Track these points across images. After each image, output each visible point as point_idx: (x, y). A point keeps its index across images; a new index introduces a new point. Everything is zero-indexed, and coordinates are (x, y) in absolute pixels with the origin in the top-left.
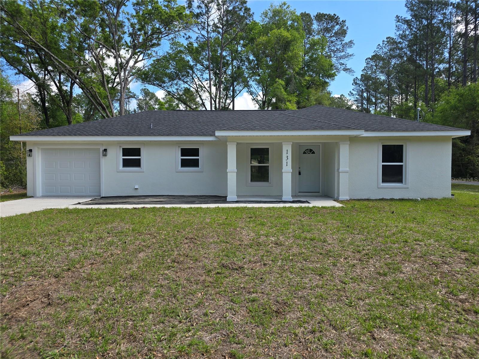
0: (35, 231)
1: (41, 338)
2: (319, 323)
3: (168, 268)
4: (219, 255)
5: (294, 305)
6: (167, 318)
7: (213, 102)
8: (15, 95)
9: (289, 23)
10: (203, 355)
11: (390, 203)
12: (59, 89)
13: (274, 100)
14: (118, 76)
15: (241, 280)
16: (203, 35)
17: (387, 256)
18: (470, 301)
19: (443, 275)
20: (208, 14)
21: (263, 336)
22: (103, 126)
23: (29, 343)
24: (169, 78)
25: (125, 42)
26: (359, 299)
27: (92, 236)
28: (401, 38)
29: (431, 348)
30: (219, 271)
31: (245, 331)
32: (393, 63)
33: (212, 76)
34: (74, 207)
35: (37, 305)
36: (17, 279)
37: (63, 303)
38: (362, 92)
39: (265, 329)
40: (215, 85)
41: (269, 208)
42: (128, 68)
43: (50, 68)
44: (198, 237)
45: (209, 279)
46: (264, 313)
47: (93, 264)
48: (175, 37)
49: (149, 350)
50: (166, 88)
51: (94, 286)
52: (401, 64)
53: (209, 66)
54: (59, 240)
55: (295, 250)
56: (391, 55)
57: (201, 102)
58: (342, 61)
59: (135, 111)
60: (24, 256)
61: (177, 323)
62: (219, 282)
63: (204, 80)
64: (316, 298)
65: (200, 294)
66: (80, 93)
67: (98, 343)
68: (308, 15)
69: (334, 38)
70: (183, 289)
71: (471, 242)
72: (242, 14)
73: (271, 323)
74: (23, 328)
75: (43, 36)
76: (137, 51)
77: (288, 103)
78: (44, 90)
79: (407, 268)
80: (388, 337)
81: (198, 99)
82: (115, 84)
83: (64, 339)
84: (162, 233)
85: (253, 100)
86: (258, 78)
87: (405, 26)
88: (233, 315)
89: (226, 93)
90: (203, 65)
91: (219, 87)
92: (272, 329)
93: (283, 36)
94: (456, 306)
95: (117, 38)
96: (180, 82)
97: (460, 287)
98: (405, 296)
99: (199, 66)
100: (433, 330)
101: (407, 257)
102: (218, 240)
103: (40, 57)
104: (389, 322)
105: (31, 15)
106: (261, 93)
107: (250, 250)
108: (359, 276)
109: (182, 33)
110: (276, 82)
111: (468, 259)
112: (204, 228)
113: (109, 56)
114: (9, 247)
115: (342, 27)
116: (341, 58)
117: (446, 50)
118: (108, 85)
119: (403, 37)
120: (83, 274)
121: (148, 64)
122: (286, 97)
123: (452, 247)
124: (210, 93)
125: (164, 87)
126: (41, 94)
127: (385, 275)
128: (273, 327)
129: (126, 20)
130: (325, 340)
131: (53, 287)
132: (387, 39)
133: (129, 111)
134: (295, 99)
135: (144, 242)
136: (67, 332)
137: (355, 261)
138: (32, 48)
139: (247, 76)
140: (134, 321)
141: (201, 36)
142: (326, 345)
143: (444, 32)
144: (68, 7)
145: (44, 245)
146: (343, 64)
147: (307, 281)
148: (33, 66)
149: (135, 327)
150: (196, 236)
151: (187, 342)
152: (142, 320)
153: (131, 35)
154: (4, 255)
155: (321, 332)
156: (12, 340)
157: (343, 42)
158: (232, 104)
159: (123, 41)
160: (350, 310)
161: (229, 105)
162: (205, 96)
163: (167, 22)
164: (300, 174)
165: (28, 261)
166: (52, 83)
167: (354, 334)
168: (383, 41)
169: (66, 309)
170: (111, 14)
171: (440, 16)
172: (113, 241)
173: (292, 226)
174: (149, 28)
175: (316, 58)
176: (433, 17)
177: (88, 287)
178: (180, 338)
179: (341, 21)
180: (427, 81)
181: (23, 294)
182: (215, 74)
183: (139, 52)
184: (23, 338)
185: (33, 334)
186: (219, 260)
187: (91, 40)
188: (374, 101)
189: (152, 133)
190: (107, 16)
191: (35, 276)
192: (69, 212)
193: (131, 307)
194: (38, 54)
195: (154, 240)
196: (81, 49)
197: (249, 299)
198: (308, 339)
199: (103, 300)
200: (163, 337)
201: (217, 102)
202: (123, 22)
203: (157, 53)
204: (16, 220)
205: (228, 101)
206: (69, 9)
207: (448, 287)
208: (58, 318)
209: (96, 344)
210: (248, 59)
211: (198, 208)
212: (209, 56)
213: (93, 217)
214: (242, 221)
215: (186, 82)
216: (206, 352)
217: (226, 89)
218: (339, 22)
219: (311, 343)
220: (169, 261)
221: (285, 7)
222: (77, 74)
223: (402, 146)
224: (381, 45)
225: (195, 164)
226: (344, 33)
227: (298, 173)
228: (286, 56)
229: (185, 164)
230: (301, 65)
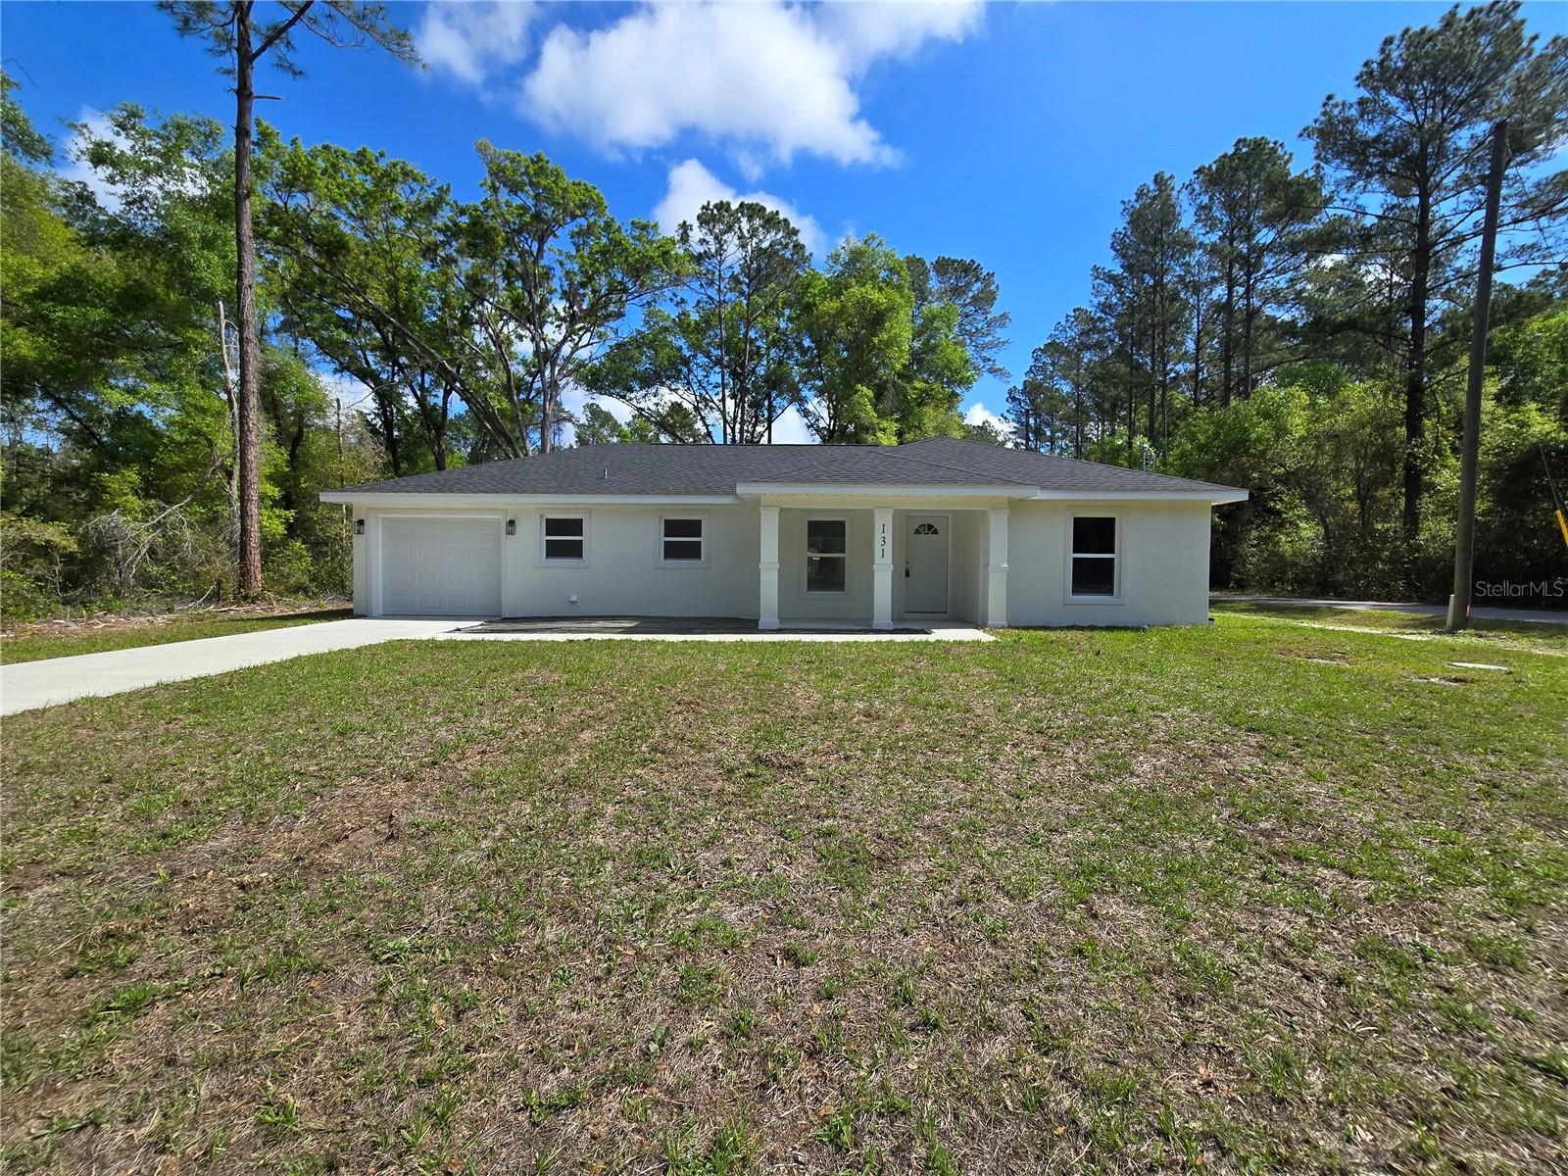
0: (366, 684)
1: (372, 910)
2: (973, 882)
3: (643, 763)
4: (751, 738)
5: (916, 845)
6: (643, 871)
7: (729, 431)
8: (330, 412)
9: (883, 274)
10: (726, 952)
11: (1089, 634)
12: (421, 401)
13: (851, 428)
14: (538, 378)
15: (801, 791)
16: (709, 297)
17: (1099, 740)
18: (1283, 833)
19: (1220, 780)
20: (721, 255)
21: (854, 911)
22: (508, 473)
23: (344, 922)
24: (641, 382)
25: (555, 308)
26: (1051, 830)
27: (484, 695)
28: (1102, 311)
29: (1218, 935)
30: (752, 770)
31: (815, 900)
32: (1085, 360)
33: (729, 380)
34: (448, 636)
35: (365, 839)
36: (325, 782)
37: (422, 834)
38: (1027, 414)
39: (858, 897)
40: (733, 396)
41: (848, 644)
42: (560, 362)
43: (403, 360)
44: (703, 700)
45: (730, 788)
46: (854, 861)
47: (484, 752)
48: (655, 301)
49: (607, 941)
50: (634, 402)
51: (486, 799)
52: (1102, 363)
53: (722, 359)
54: (415, 702)
55: (908, 728)
56: (1082, 343)
57: (703, 430)
58: (986, 354)
59: (571, 447)
60: (342, 734)
61: (665, 882)
62: (753, 794)
63: (710, 387)
64: (961, 828)
65: (713, 820)
66: (462, 412)
67: (496, 924)
68: (920, 261)
69: (972, 308)
70: (677, 809)
71: (1264, 712)
72: (788, 255)
73: (870, 882)
74: (334, 889)
75: (390, 296)
76: (578, 326)
77: (879, 434)
78: (391, 403)
79: (1144, 765)
80: (1122, 912)
81: (699, 425)
82: (533, 394)
83: (422, 914)
84: (627, 691)
85: (809, 427)
86: (820, 383)
87: (1111, 288)
88: (786, 864)
89: (756, 412)
90: (709, 357)
91: (742, 400)
92: (874, 896)
93: (870, 301)
94: (1256, 844)
95: (537, 301)
96: (664, 390)
97: (1259, 806)
98: (1147, 823)
99: (701, 359)
100: (1216, 896)
101: (1141, 741)
102: (746, 708)
103: (385, 338)
104: (1123, 880)
105: (367, 254)
106: (825, 414)
107: (816, 727)
108: (1046, 781)
109: (668, 294)
110: (856, 392)
111: (1264, 748)
112: (714, 682)
113: (520, 338)
114: (310, 716)
115: (988, 285)
116: (984, 347)
117: (1190, 336)
118: (518, 395)
119: (1106, 308)
120: (464, 774)
121: (600, 354)
122: (875, 421)
123: (1229, 723)
124: (723, 413)
125: (631, 399)
126: (384, 412)
127: (1101, 779)
128: (876, 891)
129: (557, 266)
130: (989, 920)
131: (402, 800)
132: (1074, 311)
133: (559, 448)
134: (895, 426)
135: (591, 708)
136: (429, 897)
137: (1035, 752)
138: (368, 318)
139: (797, 379)
140: (573, 875)
141: (705, 299)
142: (993, 931)
143: (1187, 299)
144: (441, 238)
145: (384, 712)
146: (989, 360)
147: (938, 792)
148: (370, 358)
149: (575, 889)
150: (699, 697)
151: (690, 924)
152: (591, 874)
153: (565, 295)
154: (301, 731)
155: (979, 901)
156: (309, 916)
157: (989, 316)
158: (767, 433)
159: (550, 307)
160: (1036, 853)
161: (762, 436)
162: (713, 417)
163: (639, 270)
164: (908, 574)
165: (349, 743)
166: (407, 390)
167: (1050, 906)
168: (1067, 316)
169: (427, 848)
170: (527, 252)
171: (1178, 269)
172: (526, 706)
173: (897, 680)
174: (602, 282)
175: (936, 346)
176: (1166, 272)
177: (475, 802)
178: (674, 915)
179: (985, 273)
180: (1153, 396)
181: (337, 815)
182: (734, 375)
183: (580, 329)
184: (333, 909)
185: (355, 902)
186: (750, 748)
187: (486, 303)
188: (1048, 433)
189: (607, 489)
190: (519, 256)
191: (363, 776)
192: (437, 648)
193: (566, 846)
194: (380, 332)
195: (612, 706)
196: (466, 322)
197: (818, 829)
198: (952, 919)
199: (507, 829)
200: (637, 913)
201: (737, 430)
202: (550, 269)
203: (616, 333)
204: (328, 661)
205: (759, 429)
206: (442, 242)
207: (1233, 805)
208: (409, 866)
209: (491, 926)
210: (800, 345)
211: (699, 642)
212: (721, 339)
213: (485, 658)
214: (793, 668)
215: (676, 391)
216: (733, 945)
217: (756, 405)
218: (982, 276)
219: (960, 926)
220: (644, 749)
221: (874, 245)
222: (458, 371)
223: (1112, 520)
224: (1063, 323)
225: (693, 552)
226: (990, 298)
227: (905, 573)
228: (876, 340)
229: (672, 551)
230: (905, 359)
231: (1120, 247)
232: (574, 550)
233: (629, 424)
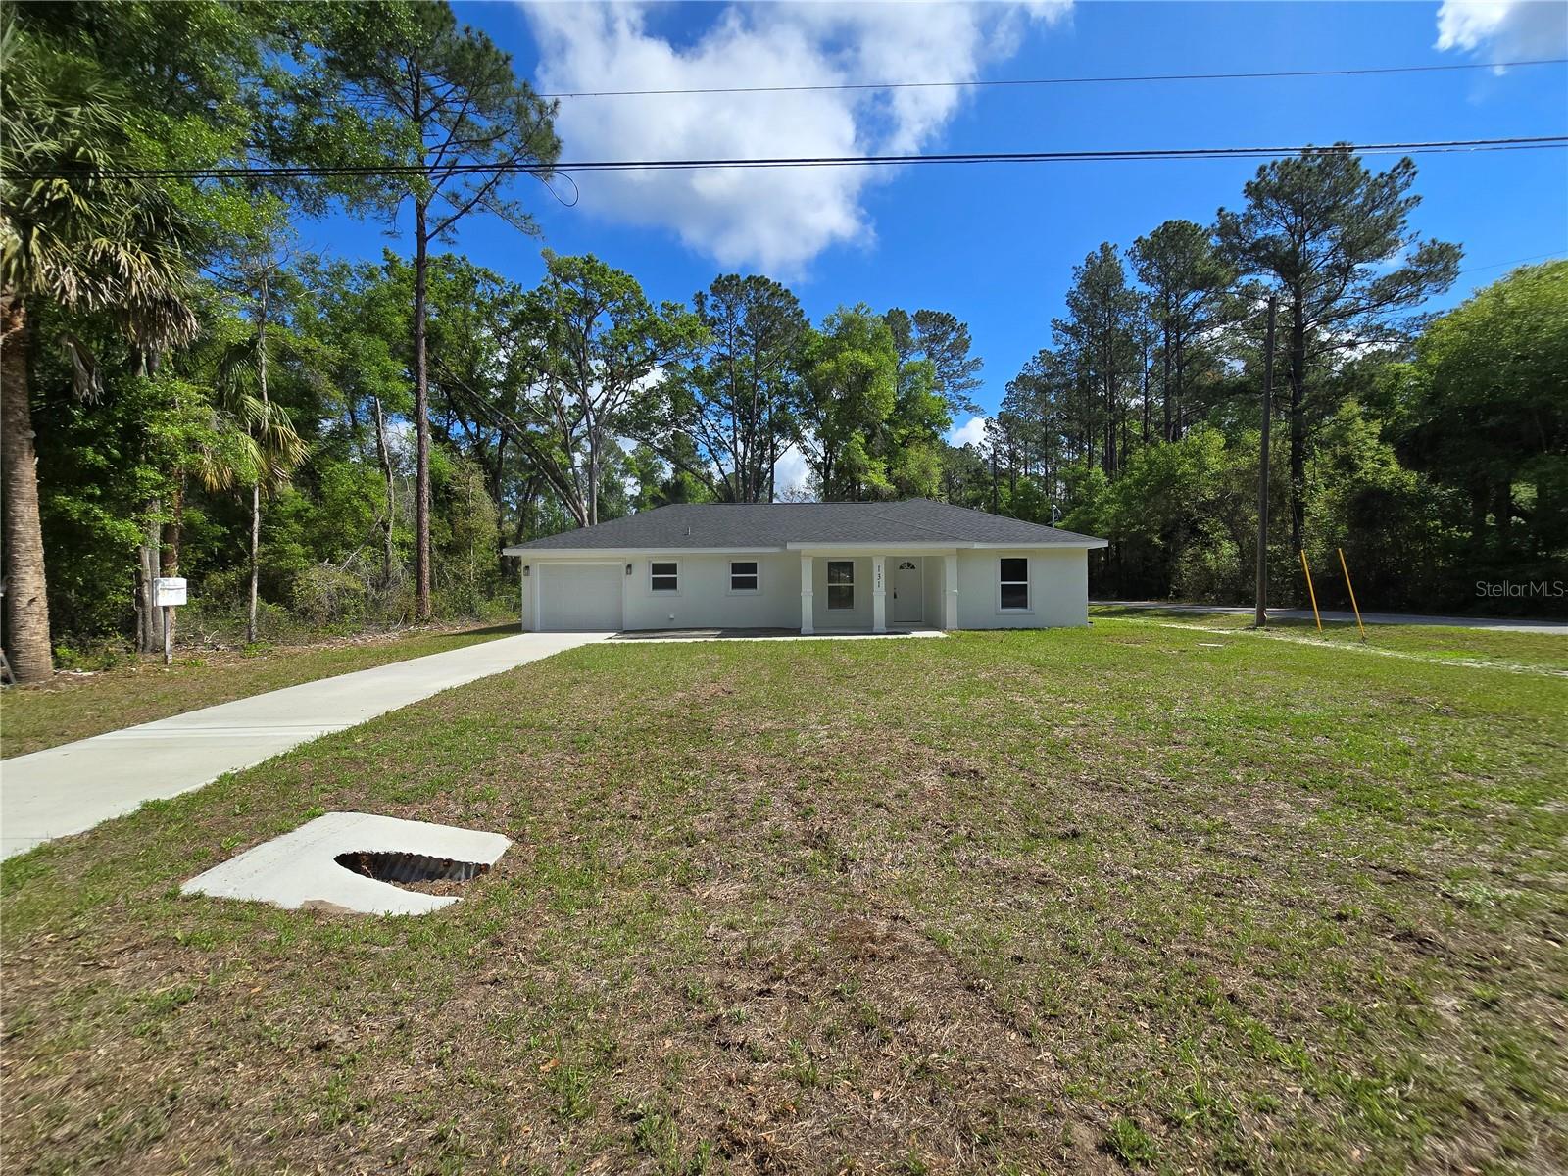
16: (721, 354)
20: (731, 319)
28: (1063, 356)
33: (739, 424)
38: (1001, 442)
40: (743, 439)
53: (732, 405)
58: (962, 393)
63: (723, 430)
68: (902, 313)
69: (949, 354)
85: (808, 461)
86: (817, 426)
87: (1069, 337)
89: (763, 452)
90: (720, 404)
91: (750, 441)
93: (861, 362)
99: (714, 406)
106: (821, 451)
110: (850, 438)
115: (962, 335)
116: (962, 387)
119: (1066, 353)
122: (867, 462)
124: (735, 454)
132: (1039, 353)
134: (883, 466)
139: (797, 421)
141: (718, 355)
146: (965, 399)
157: (964, 361)
162: (725, 457)
164: (895, 596)
168: (1034, 357)
179: (959, 325)
182: (742, 418)
183: (617, 390)
218: (957, 327)
221: (863, 312)
223: (1025, 560)
224: (1031, 363)
225: (751, 584)
226: (965, 345)
227: (893, 595)
228: (866, 395)
229: (737, 584)
230: (891, 408)
231: (1073, 302)
232: (671, 584)
233: (633, 452)
